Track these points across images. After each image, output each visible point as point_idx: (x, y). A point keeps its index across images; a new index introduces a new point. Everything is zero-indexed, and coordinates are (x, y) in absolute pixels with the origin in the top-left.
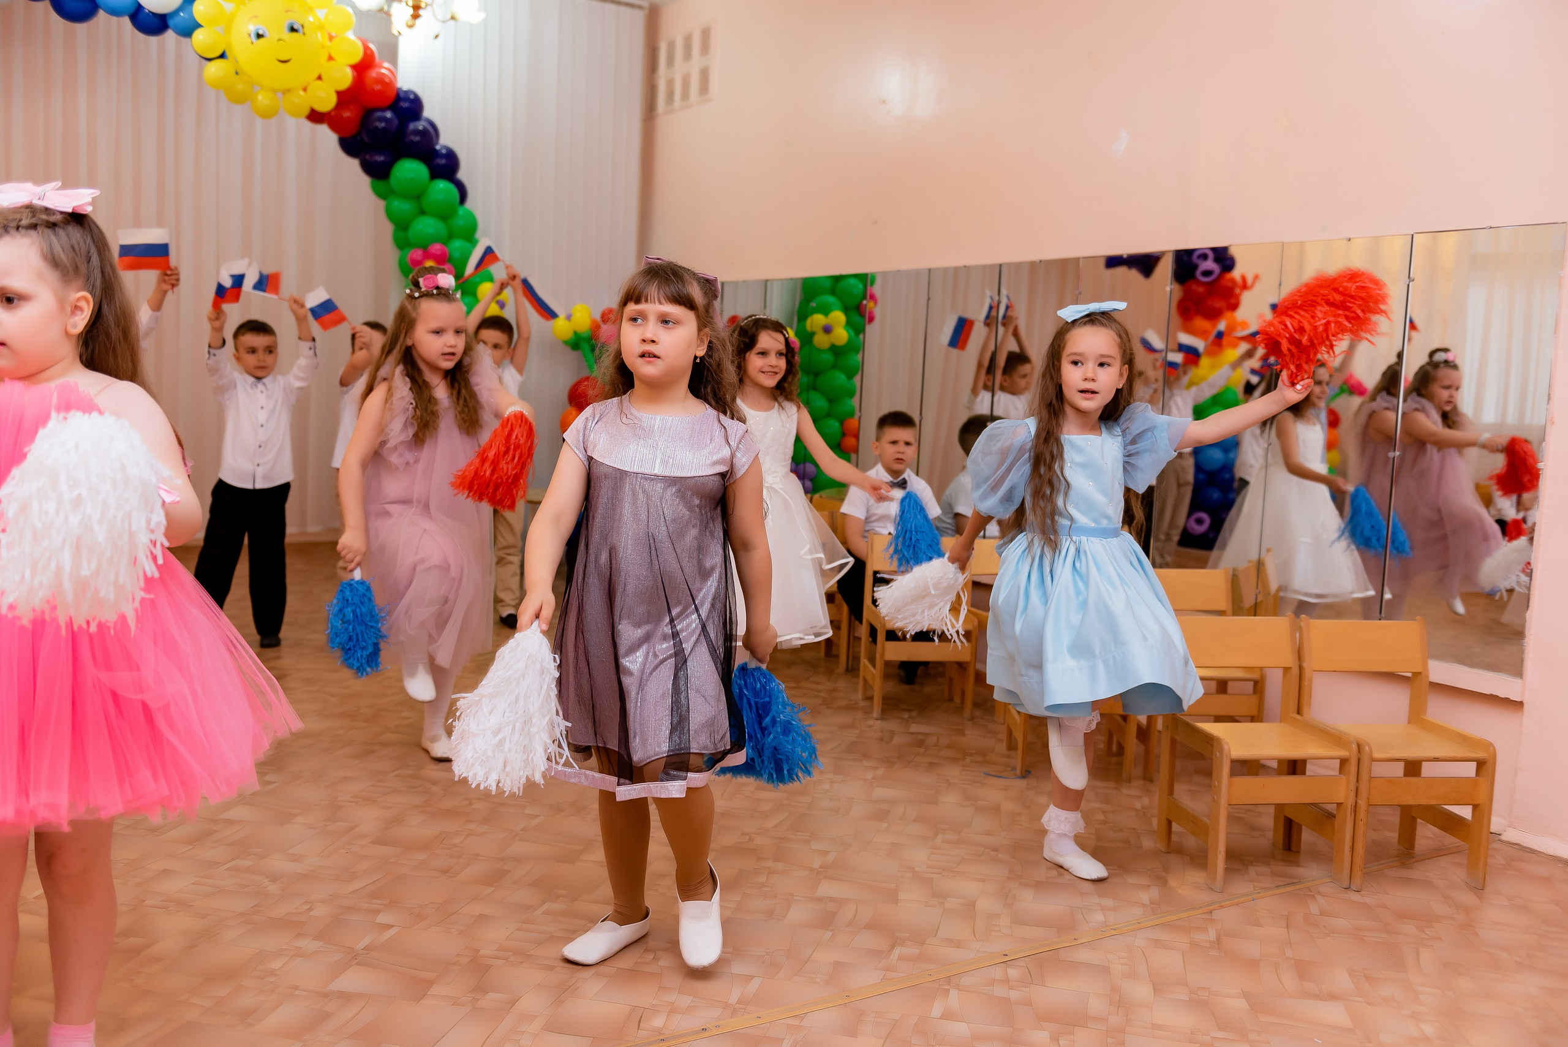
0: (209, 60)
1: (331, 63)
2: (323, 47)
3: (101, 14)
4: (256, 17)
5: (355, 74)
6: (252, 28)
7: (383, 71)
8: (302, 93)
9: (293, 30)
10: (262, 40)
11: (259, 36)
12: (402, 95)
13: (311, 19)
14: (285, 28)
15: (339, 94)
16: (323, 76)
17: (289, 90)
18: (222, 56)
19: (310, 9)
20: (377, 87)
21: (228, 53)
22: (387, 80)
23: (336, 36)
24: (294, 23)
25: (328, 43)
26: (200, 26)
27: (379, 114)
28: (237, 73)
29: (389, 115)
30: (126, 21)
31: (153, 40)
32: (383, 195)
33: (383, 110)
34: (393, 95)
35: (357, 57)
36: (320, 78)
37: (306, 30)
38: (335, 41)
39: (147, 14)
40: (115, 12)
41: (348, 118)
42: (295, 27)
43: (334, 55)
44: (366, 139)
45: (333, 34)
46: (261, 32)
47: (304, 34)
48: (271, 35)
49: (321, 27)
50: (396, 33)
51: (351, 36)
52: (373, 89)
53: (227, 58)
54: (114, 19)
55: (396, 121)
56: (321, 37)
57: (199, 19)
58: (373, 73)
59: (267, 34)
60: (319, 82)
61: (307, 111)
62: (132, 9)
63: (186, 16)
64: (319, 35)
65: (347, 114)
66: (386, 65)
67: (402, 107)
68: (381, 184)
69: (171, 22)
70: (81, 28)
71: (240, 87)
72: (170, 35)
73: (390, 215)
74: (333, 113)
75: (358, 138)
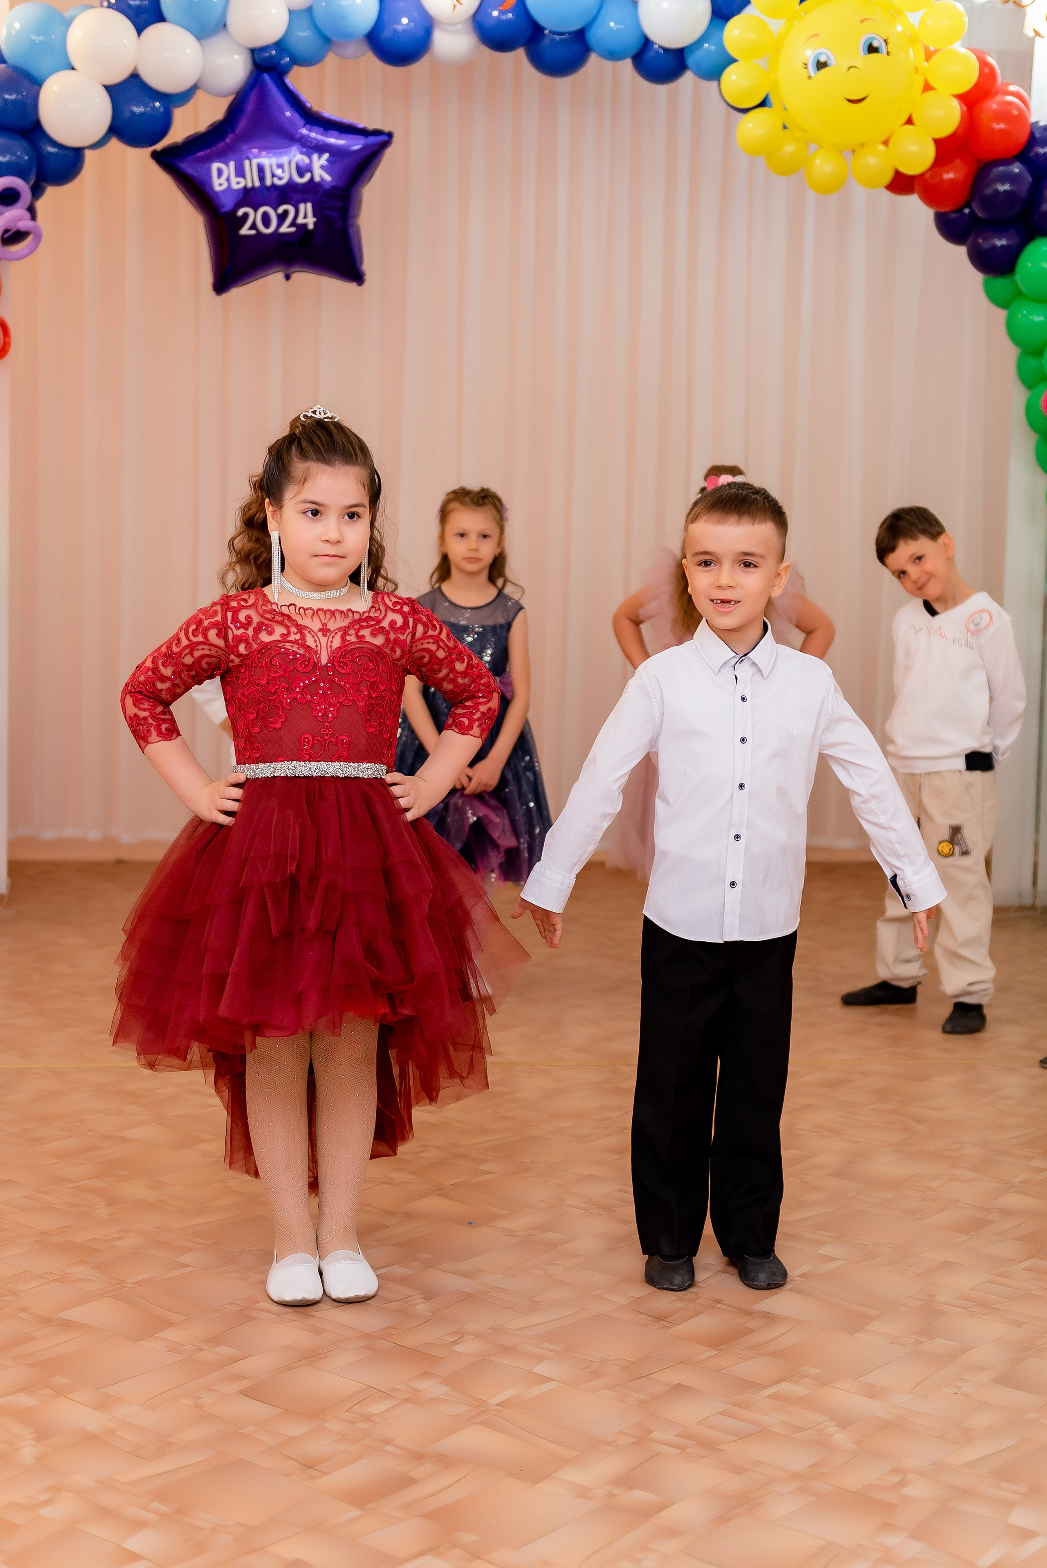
0: (745, 111)
1: (929, 94)
2: (917, 71)
3: (593, 59)
4: (816, 35)
5: (965, 108)
6: (809, 55)
7: (1009, 98)
8: (882, 147)
9: (872, 49)
10: (824, 71)
11: (821, 65)
12: (1037, 135)
13: (899, 29)
14: (861, 47)
15: (938, 142)
16: (915, 119)
17: (862, 145)
18: (763, 104)
19: (897, 14)
20: (1002, 126)
21: (773, 99)
22: (1016, 112)
23: (937, 51)
24: (874, 39)
25: (926, 64)
26: (734, 61)
27: (1001, 168)
28: (785, 127)
29: (1016, 168)
30: (627, 65)
31: (662, 90)
32: (1002, 303)
33: (1008, 162)
34: (1023, 138)
35: (968, 79)
36: (910, 121)
37: (890, 47)
38: (933, 60)
39: (657, 52)
40: (613, 55)
41: (950, 180)
42: (876, 44)
43: (932, 83)
44: (980, 214)
45: (932, 48)
46: (823, 59)
47: (888, 53)
48: (838, 64)
49: (913, 39)
50: (1032, 34)
51: (963, 50)
52: (993, 130)
53: (770, 106)
54: (608, 64)
55: (1029, 179)
56: (915, 56)
57: (732, 49)
58: (993, 105)
59: (832, 61)
60: (909, 127)
61: (888, 177)
62: (635, 48)
63: (713, 48)
64: (911, 51)
65: (949, 176)
66: (1012, 88)
67: (1037, 154)
68: (1001, 283)
69: (691, 60)
70: (563, 83)
71: (789, 148)
72: (688, 77)
73: (1014, 333)
74: (927, 175)
75: (967, 211)
